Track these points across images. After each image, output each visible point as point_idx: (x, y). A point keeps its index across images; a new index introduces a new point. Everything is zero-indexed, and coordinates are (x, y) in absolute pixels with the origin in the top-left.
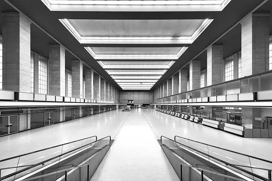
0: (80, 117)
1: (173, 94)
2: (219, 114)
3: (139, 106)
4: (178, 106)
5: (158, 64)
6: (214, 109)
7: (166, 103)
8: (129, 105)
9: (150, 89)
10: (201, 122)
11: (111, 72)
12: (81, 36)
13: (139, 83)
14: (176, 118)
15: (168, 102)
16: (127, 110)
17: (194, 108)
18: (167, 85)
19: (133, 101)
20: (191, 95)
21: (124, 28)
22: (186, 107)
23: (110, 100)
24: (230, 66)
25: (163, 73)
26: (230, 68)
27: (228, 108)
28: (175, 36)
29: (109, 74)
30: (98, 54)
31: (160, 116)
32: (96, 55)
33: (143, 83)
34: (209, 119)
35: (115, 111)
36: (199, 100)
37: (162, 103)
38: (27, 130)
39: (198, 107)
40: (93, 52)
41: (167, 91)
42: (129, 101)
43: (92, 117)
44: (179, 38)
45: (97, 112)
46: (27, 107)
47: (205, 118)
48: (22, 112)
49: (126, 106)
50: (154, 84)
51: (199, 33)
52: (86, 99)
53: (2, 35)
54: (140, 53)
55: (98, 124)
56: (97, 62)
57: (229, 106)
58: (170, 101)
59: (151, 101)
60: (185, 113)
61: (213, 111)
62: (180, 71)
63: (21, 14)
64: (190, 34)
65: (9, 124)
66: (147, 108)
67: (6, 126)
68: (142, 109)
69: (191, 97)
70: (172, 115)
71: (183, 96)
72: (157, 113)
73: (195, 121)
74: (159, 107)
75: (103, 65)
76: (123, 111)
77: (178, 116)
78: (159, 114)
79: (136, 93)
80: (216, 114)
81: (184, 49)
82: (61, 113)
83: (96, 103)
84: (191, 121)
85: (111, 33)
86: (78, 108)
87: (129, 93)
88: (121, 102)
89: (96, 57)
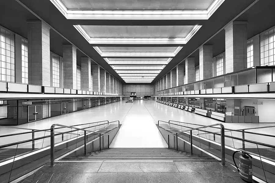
0: (89, 107)
1: (171, 87)
2: (210, 104)
3: (141, 98)
4: (176, 97)
5: (158, 61)
6: (206, 100)
7: (166, 95)
8: (132, 97)
9: (151, 82)
10: (194, 112)
11: (115, 67)
12: (91, 37)
13: (141, 77)
14: (174, 108)
15: (167, 94)
16: (130, 101)
17: (189, 99)
18: (167, 79)
19: (135, 93)
20: (187, 88)
21: (127, 32)
22: (183, 99)
23: (115, 93)
24: (221, 62)
25: (162, 68)
26: (221, 64)
27: (219, 99)
28: (172, 38)
30: (105, 52)
31: (160, 107)
32: (102, 53)
33: (145, 77)
34: (201, 109)
35: (119, 102)
36: (193, 92)
37: (162, 95)
38: (49, 118)
39: (192, 99)
40: (100, 50)
41: (167, 84)
42: (131, 93)
43: (99, 108)
44: (175, 39)
45: (103, 103)
46: (48, 99)
47: (198, 108)
48: (45, 102)
49: (129, 98)
50: (154, 77)
51: (192, 35)
52: (95, 91)
53: (27, 39)
54: (141, 51)
55: (105, 113)
56: (104, 58)
57: (219, 98)
58: (169, 94)
59: (152, 94)
60: (182, 104)
61: (205, 102)
62: (177, 66)
63: (43, 22)
64: (184, 35)
65: (36, 113)
66: (149, 99)
67: (33, 114)
68: (144, 101)
69: (186, 90)
70: (170, 106)
71: (180, 89)
72: (157, 104)
73: (189, 110)
74: (160, 99)
75: (109, 61)
76: (126, 102)
77: (176, 106)
78: (159, 105)
79: (138, 86)
80: (206, 104)
81: (179, 49)
82: (74, 104)
83: (103, 95)
84: (186, 111)
85: (117, 35)
86: (87, 99)
87: (132, 86)
88: (124, 94)
89: (103, 54)
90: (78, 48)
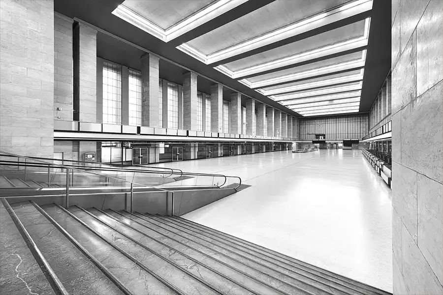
3: (339, 145)
11: (267, 91)
12: (206, 55)
13: (327, 103)
19: (327, 135)
21: (243, 29)
23: (276, 135)
25: (359, 76)
28: (332, 8)
29: (265, 95)
30: (237, 71)
32: (234, 73)
33: (335, 102)
38: (156, 163)
40: (228, 70)
42: (318, 135)
45: (248, 152)
48: (150, 145)
56: (239, 81)
63: (151, 54)
65: (141, 156)
67: (138, 157)
68: (345, 151)
75: (250, 83)
76: (293, 152)
79: (330, 121)
82: (192, 149)
83: (240, 138)
85: (233, 41)
87: (318, 122)
88: (303, 137)
89: (234, 75)
90: (199, 74)
